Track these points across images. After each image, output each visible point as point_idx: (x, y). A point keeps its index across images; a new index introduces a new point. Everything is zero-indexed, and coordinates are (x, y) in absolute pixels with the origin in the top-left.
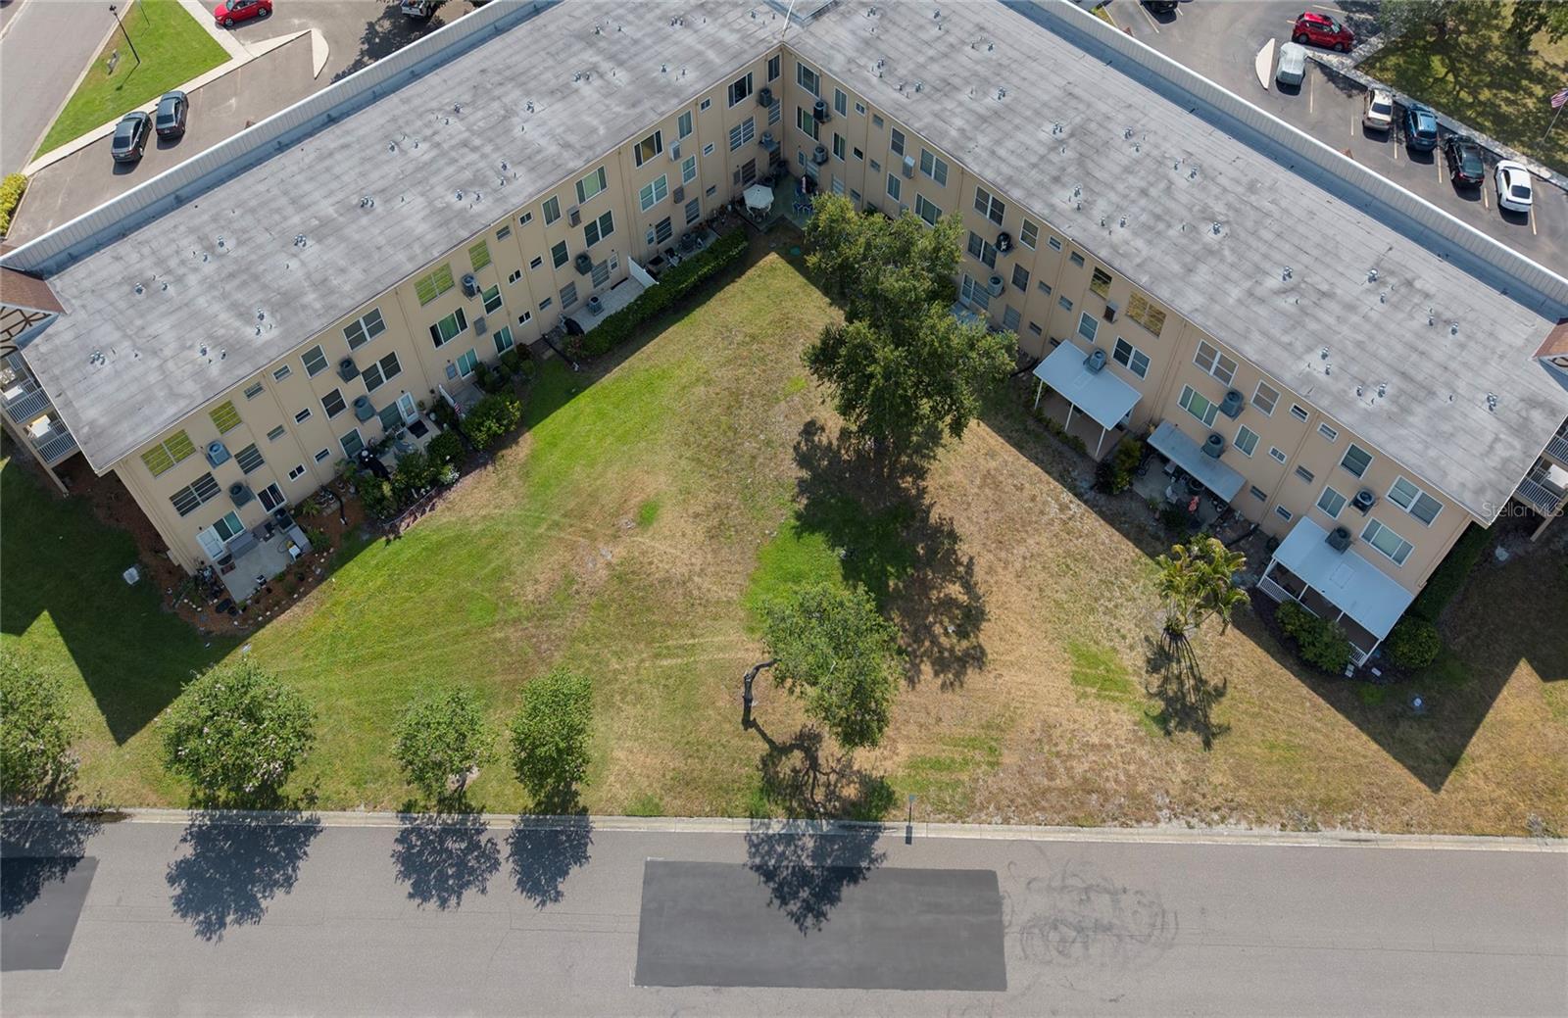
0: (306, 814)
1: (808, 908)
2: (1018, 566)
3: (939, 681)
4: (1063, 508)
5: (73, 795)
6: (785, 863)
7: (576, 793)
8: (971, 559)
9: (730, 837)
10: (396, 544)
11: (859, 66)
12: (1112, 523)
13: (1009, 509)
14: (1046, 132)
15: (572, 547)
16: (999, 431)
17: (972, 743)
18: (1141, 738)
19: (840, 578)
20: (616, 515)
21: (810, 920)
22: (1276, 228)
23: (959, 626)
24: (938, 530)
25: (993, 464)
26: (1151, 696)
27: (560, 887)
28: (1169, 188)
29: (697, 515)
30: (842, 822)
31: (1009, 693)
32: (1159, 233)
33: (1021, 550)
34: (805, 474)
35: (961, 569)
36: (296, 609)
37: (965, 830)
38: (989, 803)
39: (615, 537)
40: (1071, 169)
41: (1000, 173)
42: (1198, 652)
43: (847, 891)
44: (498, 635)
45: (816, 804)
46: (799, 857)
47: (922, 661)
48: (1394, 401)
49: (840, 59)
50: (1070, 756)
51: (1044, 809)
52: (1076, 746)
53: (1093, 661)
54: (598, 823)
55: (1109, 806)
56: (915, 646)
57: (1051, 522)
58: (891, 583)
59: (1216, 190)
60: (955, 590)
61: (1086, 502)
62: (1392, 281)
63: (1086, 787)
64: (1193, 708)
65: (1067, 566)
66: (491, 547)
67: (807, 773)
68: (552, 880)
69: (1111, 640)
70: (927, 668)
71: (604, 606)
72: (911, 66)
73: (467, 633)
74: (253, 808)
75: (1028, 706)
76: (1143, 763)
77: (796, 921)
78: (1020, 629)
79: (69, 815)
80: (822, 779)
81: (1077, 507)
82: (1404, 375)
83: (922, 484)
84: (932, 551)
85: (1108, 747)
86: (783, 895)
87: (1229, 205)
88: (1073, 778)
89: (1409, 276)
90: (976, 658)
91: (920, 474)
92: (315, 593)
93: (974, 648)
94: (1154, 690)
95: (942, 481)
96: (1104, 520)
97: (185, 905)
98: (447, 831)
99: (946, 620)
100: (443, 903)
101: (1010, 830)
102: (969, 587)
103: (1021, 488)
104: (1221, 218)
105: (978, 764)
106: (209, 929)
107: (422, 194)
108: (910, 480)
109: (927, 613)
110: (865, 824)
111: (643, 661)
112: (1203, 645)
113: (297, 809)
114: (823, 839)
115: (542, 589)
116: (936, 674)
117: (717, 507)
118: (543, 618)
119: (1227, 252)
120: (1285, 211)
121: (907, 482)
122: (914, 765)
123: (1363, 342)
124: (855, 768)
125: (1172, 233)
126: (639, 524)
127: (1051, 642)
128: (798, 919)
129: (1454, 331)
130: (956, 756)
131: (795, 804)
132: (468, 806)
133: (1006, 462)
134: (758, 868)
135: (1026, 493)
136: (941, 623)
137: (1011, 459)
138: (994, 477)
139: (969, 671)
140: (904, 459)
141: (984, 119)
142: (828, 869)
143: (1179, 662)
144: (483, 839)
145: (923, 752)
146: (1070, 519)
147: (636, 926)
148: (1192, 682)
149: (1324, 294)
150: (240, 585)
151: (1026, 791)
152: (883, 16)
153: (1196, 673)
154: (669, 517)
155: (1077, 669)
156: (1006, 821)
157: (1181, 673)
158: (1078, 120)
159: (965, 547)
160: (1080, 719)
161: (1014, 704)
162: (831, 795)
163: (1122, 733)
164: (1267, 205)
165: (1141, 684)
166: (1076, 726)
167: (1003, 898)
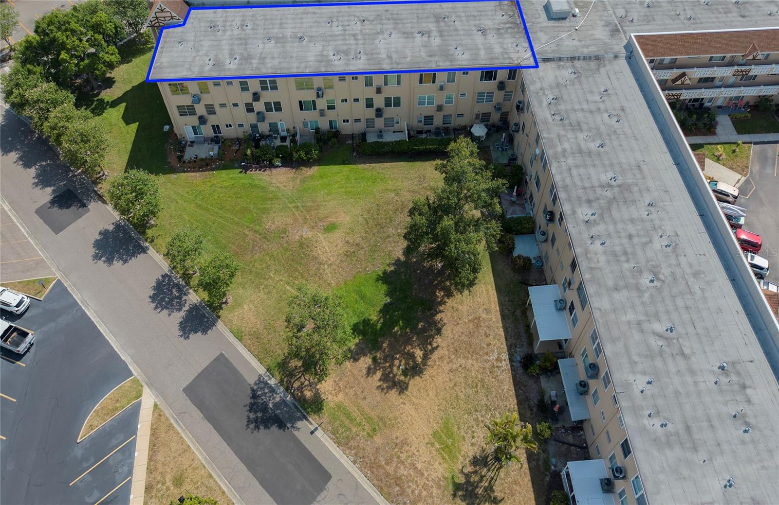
0: (147, 244)
1: (256, 421)
2: (455, 366)
3: (379, 384)
4: (499, 360)
5: (100, 186)
6: (263, 397)
7: (222, 308)
8: (438, 346)
9: (254, 370)
10: (243, 175)
11: (544, 94)
12: (515, 385)
13: (474, 340)
14: (605, 178)
15: (295, 220)
16: (501, 304)
17: (369, 419)
18: (440, 485)
19: (378, 310)
20: (321, 220)
21: (252, 426)
22: (689, 303)
23: (406, 369)
24: (435, 323)
25: (484, 316)
26: (462, 472)
27: (190, 336)
28: (647, 243)
29: (347, 242)
30: (295, 402)
31: (402, 414)
32: (618, 261)
33: (462, 361)
34: (402, 258)
35: (429, 347)
36: (198, 174)
37: (336, 450)
38: (354, 448)
39: (313, 228)
40: (602, 202)
41: (563, 180)
42: (502, 474)
43: (274, 428)
44: (246, 232)
45: (292, 387)
46: (270, 400)
47: (379, 369)
48: (668, 435)
49: (538, 85)
50: (402, 463)
51: (373, 472)
52: (409, 461)
53: (450, 435)
54: (220, 324)
55: (400, 498)
56: (382, 361)
57: (487, 361)
58: (396, 329)
59: (673, 261)
60: (419, 353)
61: (512, 366)
62: (734, 378)
63: (398, 481)
64: (476, 496)
65: (477, 385)
66: (271, 199)
67: (299, 372)
68: (190, 331)
69: (466, 433)
70: (379, 374)
71: (286, 250)
72: (569, 107)
73: (238, 223)
74: (136, 230)
75: (404, 426)
76: (431, 496)
77: (248, 421)
78: (431, 393)
79: (95, 191)
80: (303, 380)
81: (505, 364)
82: (688, 429)
83: (446, 299)
84: (424, 330)
85: (422, 474)
86: (253, 407)
87: (673, 274)
88: (396, 472)
89: (748, 383)
90: (402, 388)
91: (449, 294)
92: (207, 173)
93: (405, 383)
94: (466, 471)
95: (455, 305)
96: (513, 380)
97: (98, 244)
98: (177, 286)
99: (403, 362)
100: (156, 308)
101: (352, 467)
102: (426, 357)
103: (487, 336)
104: (661, 276)
105: (364, 430)
106: (97, 257)
107: (323, 46)
108: (442, 294)
109: (399, 352)
110: (303, 411)
111: (282, 280)
112: (507, 474)
113: (146, 240)
114: (283, 402)
115: (273, 227)
116: (380, 380)
117: (358, 245)
118: (265, 238)
119: (647, 295)
120: (705, 299)
121: (440, 294)
122: (339, 407)
123: (681, 394)
124: (318, 387)
125: (626, 265)
126: (324, 229)
127: (439, 410)
128: (249, 421)
129: (746, 431)
130: (358, 419)
131: (285, 380)
132: (189, 282)
133: (491, 319)
134: (253, 390)
135: (487, 340)
136: (400, 361)
137: (494, 320)
138: (480, 321)
139: (395, 390)
140: (448, 283)
141: (580, 151)
142: (275, 414)
143: (489, 470)
144: (184, 298)
145: (347, 405)
146: (497, 367)
147: (200, 371)
148: (487, 484)
149: (683, 354)
150: (190, 154)
151: (373, 459)
152: (578, 77)
153: (492, 482)
154: (337, 235)
155: (439, 430)
156: (354, 462)
157: (485, 476)
158: (630, 181)
159: (439, 340)
160: (421, 452)
161: (399, 420)
162: (300, 388)
163: (434, 475)
164: (696, 289)
165: (462, 462)
166: (417, 453)
167: (325, 489)
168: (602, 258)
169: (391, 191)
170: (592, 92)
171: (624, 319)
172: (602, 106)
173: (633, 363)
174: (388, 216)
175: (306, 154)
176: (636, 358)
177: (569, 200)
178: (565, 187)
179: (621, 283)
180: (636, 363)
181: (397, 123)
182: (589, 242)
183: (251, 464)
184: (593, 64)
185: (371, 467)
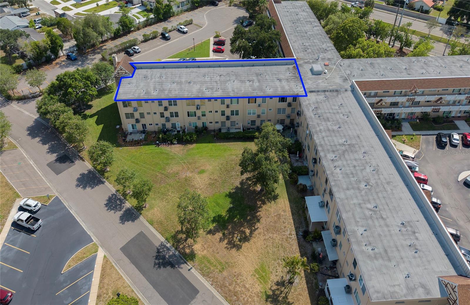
0: (105, 180)
1: (159, 264)
2: (267, 237)
3: (226, 246)
4: (290, 234)
6: (163, 253)
7: (143, 210)
8: (258, 228)
9: (159, 239)
10: (157, 148)
11: (310, 106)
12: (299, 246)
13: (277, 225)
14: (341, 141)
15: (183, 168)
17: (220, 263)
18: (259, 296)
19: (226, 210)
20: (196, 168)
21: (157, 266)
22: (385, 195)
23: (241, 238)
24: (256, 217)
25: (283, 213)
26: (270, 289)
27: (125, 223)
28: (363, 169)
29: (210, 178)
30: (180, 255)
31: (238, 260)
32: (349, 177)
33: (271, 235)
34: (239, 186)
35: (253, 228)
36: (133, 147)
37: (202, 279)
38: (212, 278)
39: (192, 172)
40: (340, 152)
41: (320, 142)
42: (292, 290)
43: (169, 268)
44: (157, 174)
45: (179, 247)
46: (167, 254)
47: (226, 239)
48: (375, 254)
49: (307, 102)
50: (238, 285)
51: (222, 290)
52: (242, 284)
53: (264, 271)
54: (141, 218)
55: (237, 302)
56: (228, 235)
57: (284, 235)
58: (235, 219)
60: (248, 231)
61: (297, 237)
63: (236, 294)
64: (279, 301)
65: (279, 247)
66: (171, 159)
67: (183, 240)
68: (125, 221)
69: (273, 270)
70: (226, 241)
71: (178, 182)
72: (323, 111)
73: (153, 170)
74: (99, 173)
75: (239, 267)
76: (254, 301)
78: (254, 250)
80: (185, 244)
81: (294, 237)
82: (386, 251)
83: (262, 205)
84: (250, 220)
85: (249, 290)
86: (157, 257)
88: (234, 289)
89: (416, 231)
90: (239, 248)
91: (264, 203)
92: (138, 147)
93: (240, 245)
94: (273, 289)
95: (267, 208)
96: (298, 244)
98: (120, 199)
99: (239, 235)
100: (108, 210)
101: (211, 287)
102: (251, 233)
103: (284, 223)
104: (370, 184)
105: (217, 269)
106: (77, 186)
107: (200, 86)
108: (260, 203)
109: (237, 231)
110: (184, 259)
111: (175, 196)
112: (295, 290)
113: (104, 178)
114: (174, 255)
115: (171, 172)
116: (227, 244)
117: (216, 180)
118: (167, 176)
119: (363, 192)
120: (393, 193)
121: (259, 203)
122: (204, 257)
123: (381, 235)
124: (193, 248)
125: (352, 179)
126: (198, 172)
127: (258, 259)
128: (155, 264)
129: (416, 252)
130: (214, 263)
131: (175, 244)
132: (126, 198)
133: (286, 215)
134: (158, 249)
135: (284, 225)
136: (238, 235)
137: (288, 215)
138: (280, 216)
139: (235, 249)
140: (263, 198)
141: (329, 130)
142: (169, 261)
143: (285, 288)
144: (123, 205)
145: (208, 256)
146: (290, 238)
147: (129, 240)
148: (284, 295)
149: (382, 218)
150: (129, 138)
151: (222, 283)
152: (327, 99)
153: (287, 294)
154: (205, 175)
155: (258, 268)
156: (212, 285)
157: (283, 291)
158: (354, 143)
159: (259, 225)
160: (248, 279)
161: (237, 263)
162: (183, 248)
163: (255, 291)
164: (388, 189)
165: (270, 285)
166: (246, 280)
167: (196, 298)
168: (341, 176)
169: (233, 155)
170: (334, 105)
171: (352, 202)
172: (339, 111)
173: (357, 222)
174: (232, 166)
175: (190, 137)
176: (358, 220)
177: (323, 150)
178: (321, 145)
179: (350, 187)
180: (358, 222)
181: (237, 124)
182: (334, 169)
183: (155, 285)
184: (335, 94)
185: (221, 287)
